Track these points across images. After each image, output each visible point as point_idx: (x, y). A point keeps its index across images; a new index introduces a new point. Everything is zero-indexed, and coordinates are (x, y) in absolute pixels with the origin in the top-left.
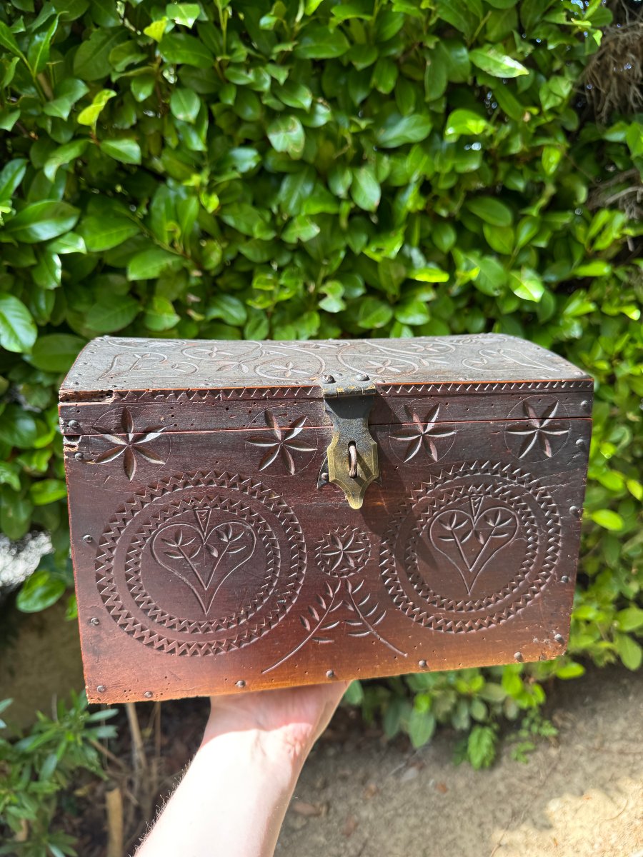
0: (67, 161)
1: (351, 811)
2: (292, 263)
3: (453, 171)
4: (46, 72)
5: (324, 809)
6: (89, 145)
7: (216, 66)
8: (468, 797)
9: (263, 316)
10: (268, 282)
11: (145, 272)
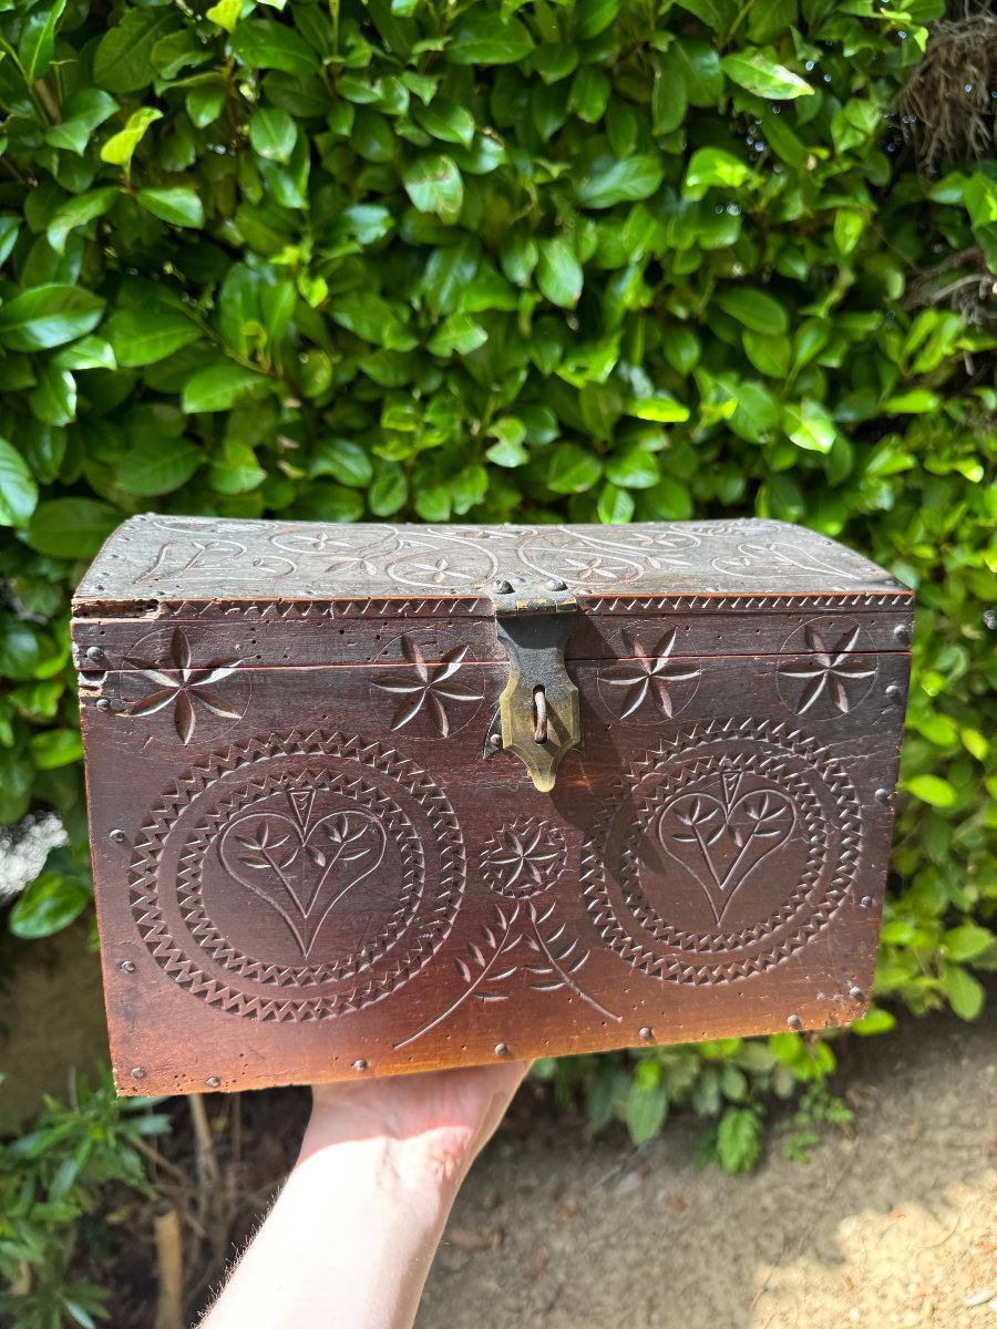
0: (84, 222)
1: (539, 1240)
2: (443, 389)
3: (696, 246)
4: (49, 78)
5: (496, 1240)
6: (120, 196)
7: (323, 73)
8: (717, 1216)
9: (398, 473)
10: (405, 419)
11: (210, 401)
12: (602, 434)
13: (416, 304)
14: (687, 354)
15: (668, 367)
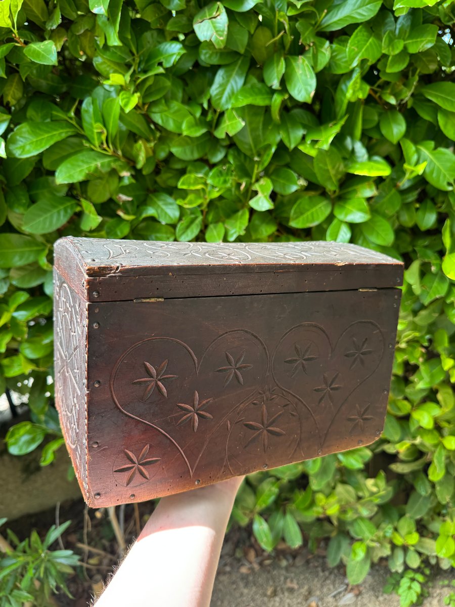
10: (196, 181)
11: (71, 176)
12: (331, 187)
13: (206, 106)
14: (397, 129)
15: (383, 140)
